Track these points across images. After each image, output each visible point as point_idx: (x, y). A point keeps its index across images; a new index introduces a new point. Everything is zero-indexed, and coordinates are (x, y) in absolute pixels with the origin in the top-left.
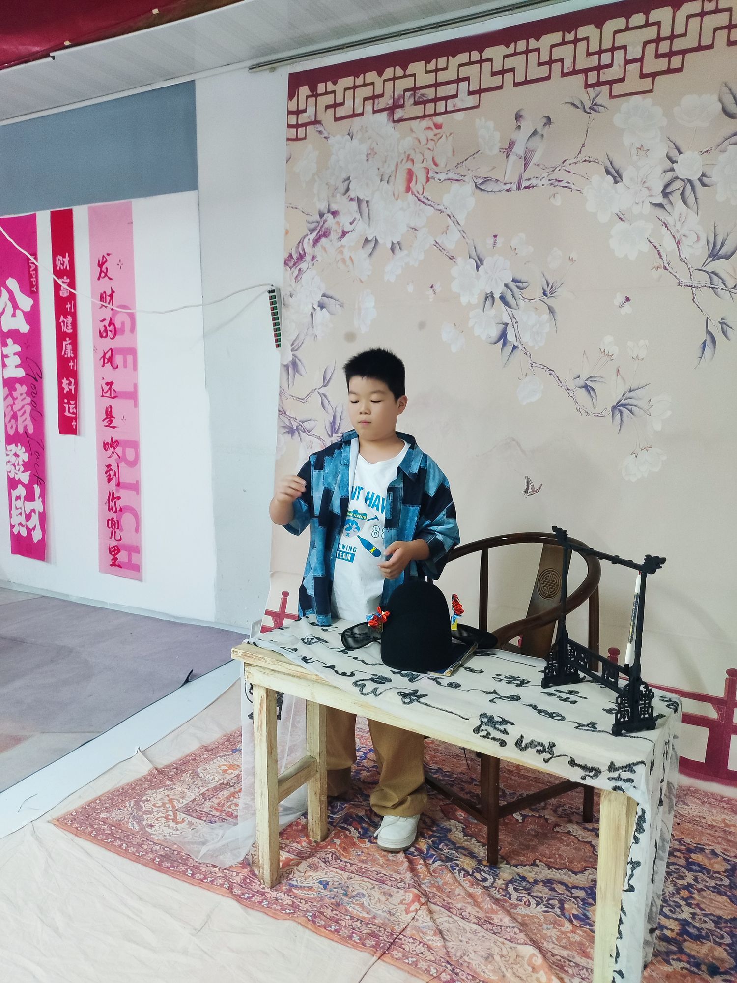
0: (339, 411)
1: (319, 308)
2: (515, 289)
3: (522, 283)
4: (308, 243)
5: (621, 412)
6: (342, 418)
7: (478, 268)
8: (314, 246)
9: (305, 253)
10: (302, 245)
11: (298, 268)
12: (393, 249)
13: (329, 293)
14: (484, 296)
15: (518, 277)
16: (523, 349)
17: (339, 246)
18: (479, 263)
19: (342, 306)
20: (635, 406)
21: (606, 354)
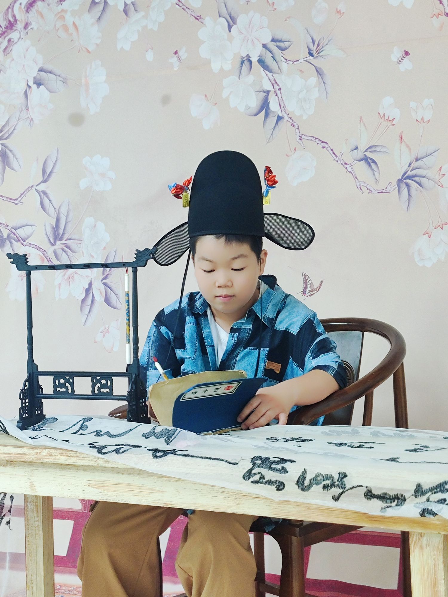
0: (64, 211)
1: (35, 86)
2: (276, 51)
3: (283, 42)
4: (20, 8)
5: (408, 185)
6: (68, 220)
7: (230, 27)
8: (27, 11)
9: (16, 20)
10: (12, 11)
11: (7, 38)
12: (126, 12)
13: (48, 67)
14: (238, 61)
15: (278, 36)
16: (289, 120)
17: (60, 10)
18: (231, 22)
19: (64, 81)
20: (424, 177)
21: (386, 118)
